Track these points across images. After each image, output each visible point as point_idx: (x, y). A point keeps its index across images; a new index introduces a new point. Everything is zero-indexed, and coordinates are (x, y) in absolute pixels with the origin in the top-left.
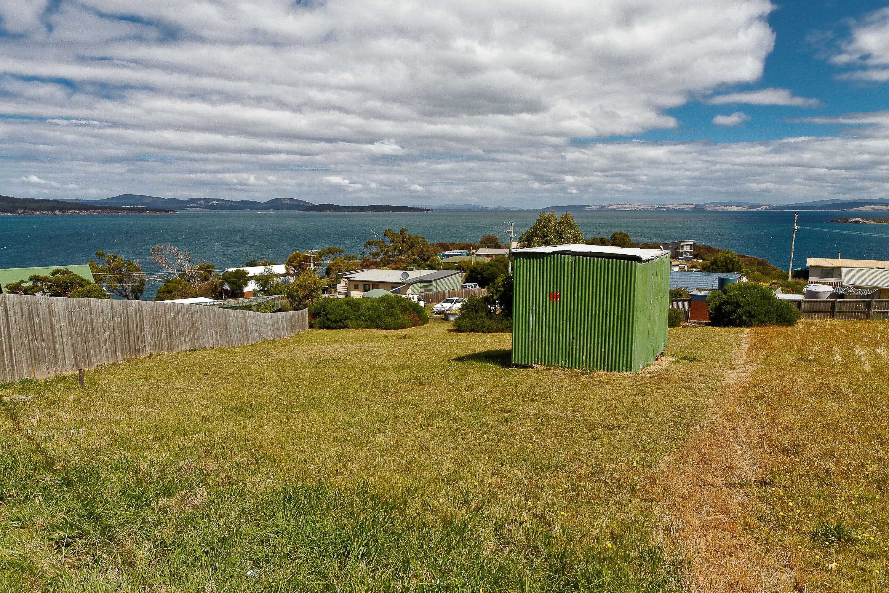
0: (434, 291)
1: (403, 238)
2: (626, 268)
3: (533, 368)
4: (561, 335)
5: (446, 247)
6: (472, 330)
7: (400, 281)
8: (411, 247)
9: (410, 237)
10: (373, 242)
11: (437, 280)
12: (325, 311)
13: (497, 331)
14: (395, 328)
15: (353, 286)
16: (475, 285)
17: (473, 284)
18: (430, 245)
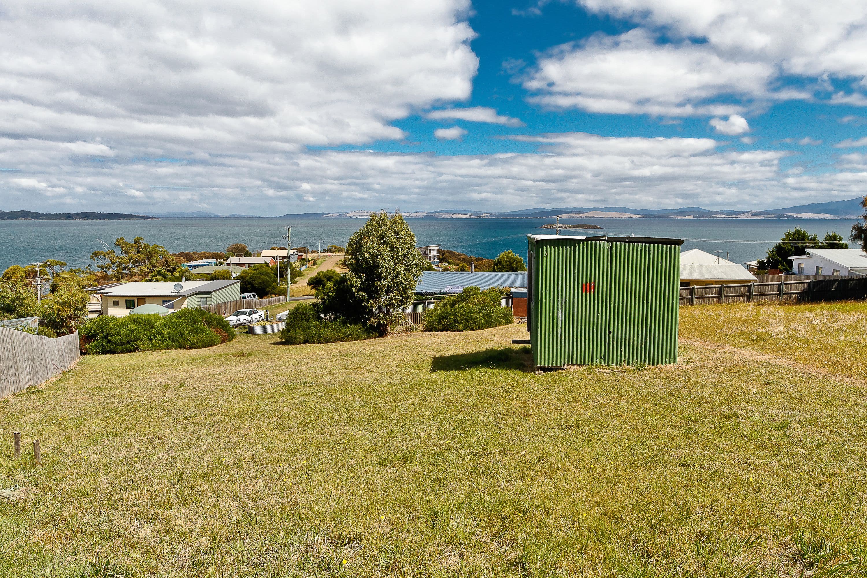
0: (214, 303)
1: (138, 248)
2: (668, 253)
3: (562, 369)
4: (595, 330)
5: (189, 257)
6: (306, 342)
7: (173, 294)
8: (148, 258)
9: (147, 246)
10: (101, 253)
11: (216, 290)
13: (335, 341)
15: (110, 301)
16: (254, 295)
17: (251, 294)
18: (171, 255)
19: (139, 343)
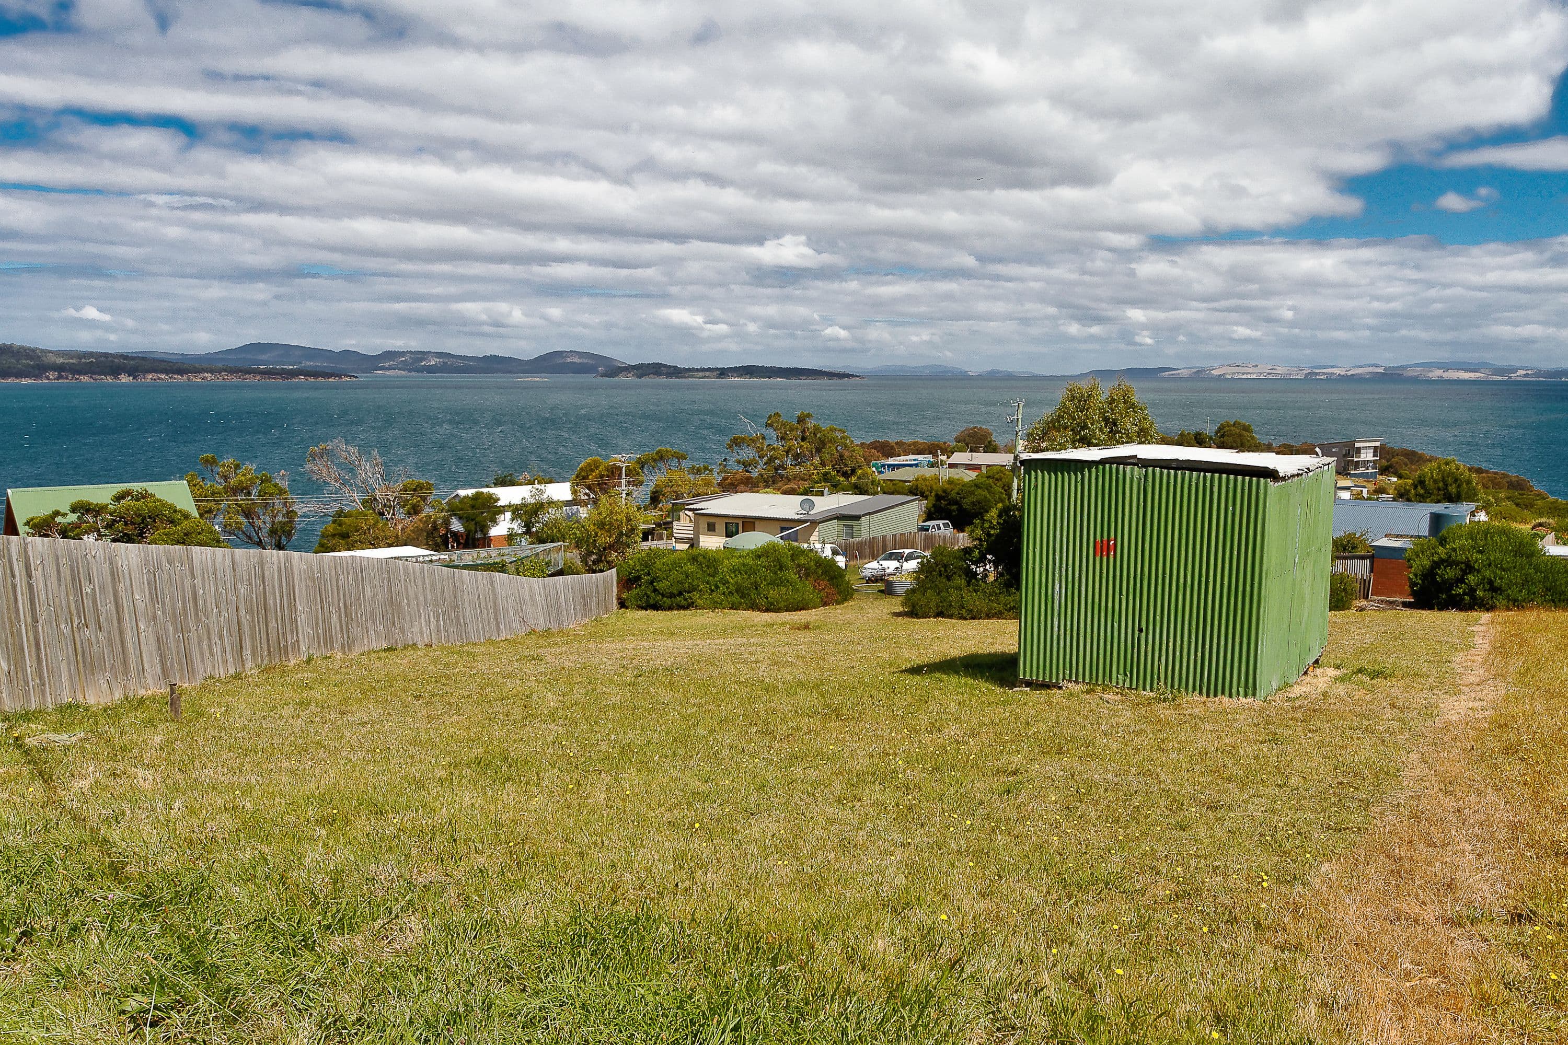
0: (865, 535)
1: (804, 431)
2: (1246, 491)
3: (1060, 688)
4: (1116, 625)
5: (887, 450)
6: (940, 614)
7: (797, 517)
8: (818, 450)
9: (817, 429)
10: (743, 439)
11: (869, 514)
12: (649, 574)
13: (988, 617)
14: (788, 610)
15: (704, 526)
16: (946, 525)
17: (941, 522)
18: (857, 445)
19: (695, 595)
